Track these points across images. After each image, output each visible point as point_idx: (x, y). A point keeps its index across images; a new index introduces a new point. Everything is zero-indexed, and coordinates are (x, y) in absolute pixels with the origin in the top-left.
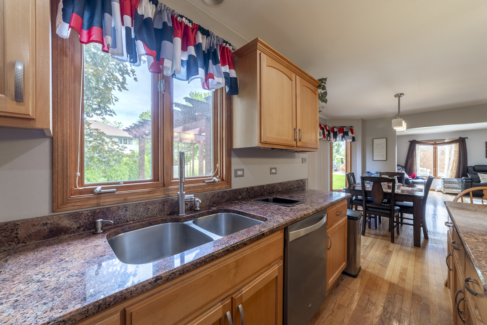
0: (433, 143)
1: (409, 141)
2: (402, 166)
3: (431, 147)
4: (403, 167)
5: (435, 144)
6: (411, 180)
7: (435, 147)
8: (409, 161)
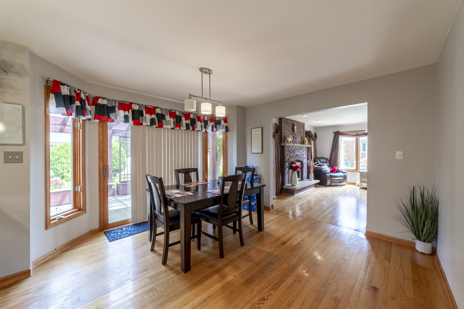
0: (355, 134)
1: (334, 132)
2: (326, 159)
3: (354, 139)
4: (328, 159)
5: (357, 135)
6: (329, 174)
7: (357, 139)
8: (334, 153)
